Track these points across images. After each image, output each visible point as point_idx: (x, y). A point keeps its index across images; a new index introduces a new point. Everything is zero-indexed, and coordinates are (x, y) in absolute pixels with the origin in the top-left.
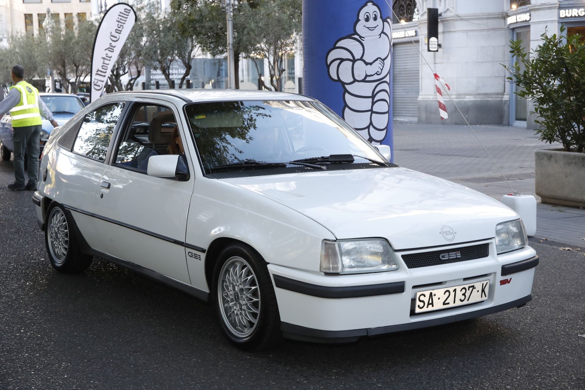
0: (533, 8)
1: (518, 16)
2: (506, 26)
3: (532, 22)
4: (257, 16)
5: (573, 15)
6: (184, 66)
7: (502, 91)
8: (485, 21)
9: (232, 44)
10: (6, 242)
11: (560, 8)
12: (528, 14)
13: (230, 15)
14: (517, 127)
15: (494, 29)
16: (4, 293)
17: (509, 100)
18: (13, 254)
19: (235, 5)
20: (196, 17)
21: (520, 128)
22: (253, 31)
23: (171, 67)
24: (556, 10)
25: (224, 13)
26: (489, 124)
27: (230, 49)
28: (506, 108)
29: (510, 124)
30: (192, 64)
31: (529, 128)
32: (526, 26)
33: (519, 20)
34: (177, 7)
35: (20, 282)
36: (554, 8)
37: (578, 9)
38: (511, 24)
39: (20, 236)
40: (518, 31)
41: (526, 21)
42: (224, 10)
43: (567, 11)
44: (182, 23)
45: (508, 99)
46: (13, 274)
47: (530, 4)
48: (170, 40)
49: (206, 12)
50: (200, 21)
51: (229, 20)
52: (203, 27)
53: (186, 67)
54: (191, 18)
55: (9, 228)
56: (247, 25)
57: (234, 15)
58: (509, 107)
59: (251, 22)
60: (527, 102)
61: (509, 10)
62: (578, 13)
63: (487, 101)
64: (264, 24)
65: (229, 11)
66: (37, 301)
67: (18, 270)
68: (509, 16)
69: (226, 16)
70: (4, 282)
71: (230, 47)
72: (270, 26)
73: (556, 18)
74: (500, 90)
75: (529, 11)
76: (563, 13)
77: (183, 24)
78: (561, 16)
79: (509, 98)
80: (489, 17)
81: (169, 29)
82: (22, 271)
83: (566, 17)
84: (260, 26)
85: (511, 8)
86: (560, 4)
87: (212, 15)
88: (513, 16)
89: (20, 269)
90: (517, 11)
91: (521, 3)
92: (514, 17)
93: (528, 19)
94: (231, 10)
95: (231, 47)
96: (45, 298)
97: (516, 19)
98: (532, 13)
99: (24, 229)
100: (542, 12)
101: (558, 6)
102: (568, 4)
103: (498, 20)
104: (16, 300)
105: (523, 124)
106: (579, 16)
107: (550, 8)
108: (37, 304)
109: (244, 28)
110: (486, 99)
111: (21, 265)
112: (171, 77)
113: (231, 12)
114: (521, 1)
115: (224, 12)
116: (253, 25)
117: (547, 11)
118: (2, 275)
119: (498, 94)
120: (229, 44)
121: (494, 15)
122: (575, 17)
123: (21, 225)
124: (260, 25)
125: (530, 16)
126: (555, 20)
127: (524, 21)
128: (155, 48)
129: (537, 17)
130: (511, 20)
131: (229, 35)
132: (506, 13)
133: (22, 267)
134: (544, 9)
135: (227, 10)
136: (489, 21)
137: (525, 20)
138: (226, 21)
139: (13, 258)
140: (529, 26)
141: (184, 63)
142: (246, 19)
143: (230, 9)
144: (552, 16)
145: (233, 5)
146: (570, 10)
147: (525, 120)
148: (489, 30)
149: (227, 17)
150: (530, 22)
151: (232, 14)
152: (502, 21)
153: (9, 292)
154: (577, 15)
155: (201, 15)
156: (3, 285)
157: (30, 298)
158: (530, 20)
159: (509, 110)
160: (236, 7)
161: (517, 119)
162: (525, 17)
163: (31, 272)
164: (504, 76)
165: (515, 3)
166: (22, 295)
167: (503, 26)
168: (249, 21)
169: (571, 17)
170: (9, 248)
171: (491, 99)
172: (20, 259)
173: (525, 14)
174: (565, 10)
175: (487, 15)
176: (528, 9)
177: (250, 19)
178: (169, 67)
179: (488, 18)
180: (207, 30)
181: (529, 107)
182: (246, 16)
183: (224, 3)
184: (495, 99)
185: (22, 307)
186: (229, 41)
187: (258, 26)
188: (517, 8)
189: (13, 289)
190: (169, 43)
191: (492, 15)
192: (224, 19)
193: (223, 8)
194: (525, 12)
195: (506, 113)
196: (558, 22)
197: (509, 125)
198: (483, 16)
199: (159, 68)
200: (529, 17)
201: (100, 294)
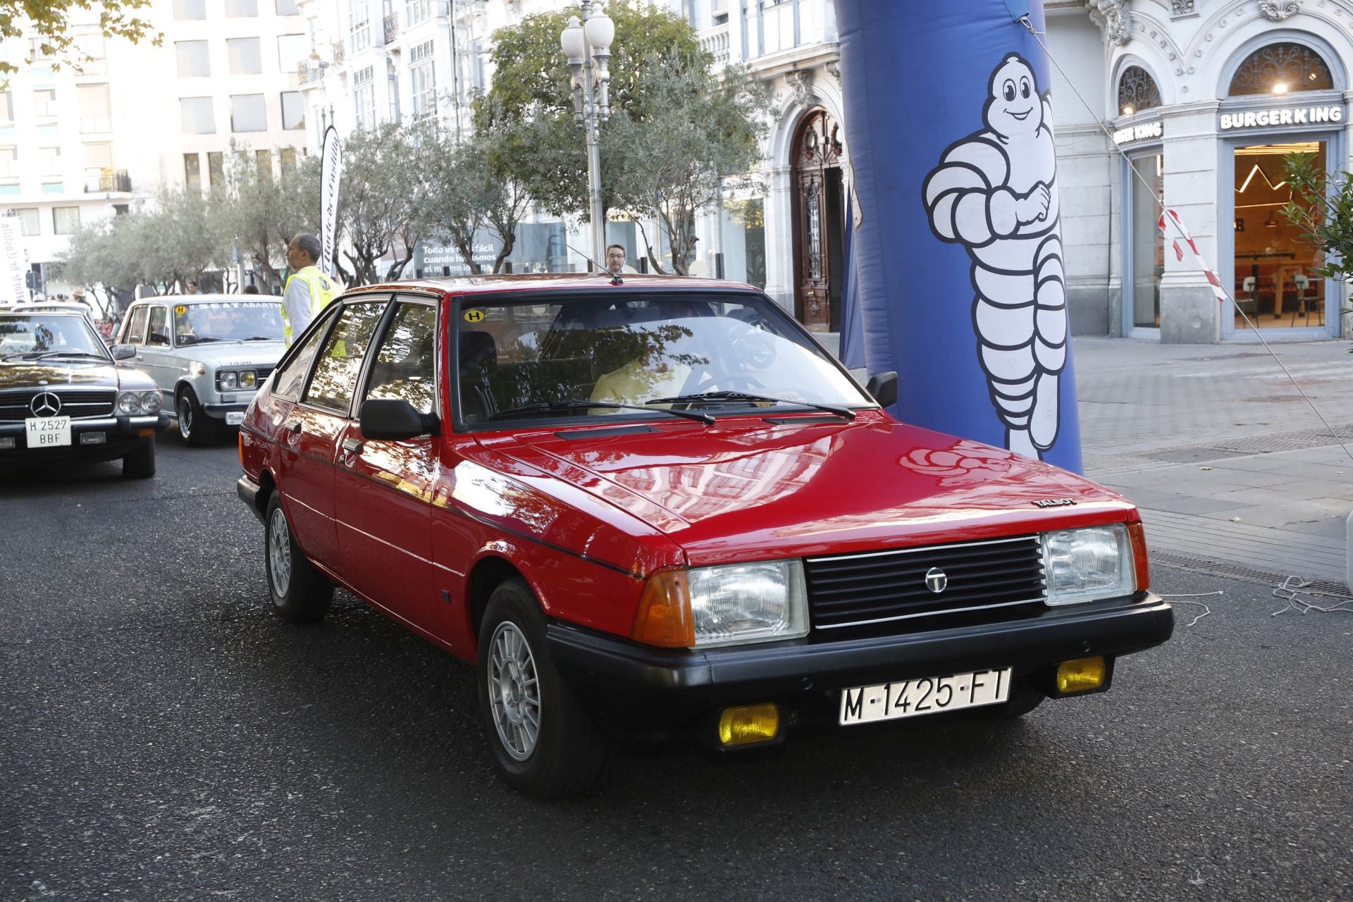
0: (1168, 112)
1: (1136, 128)
2: (1111, 148)
3: (1166, 139)
4: (648, 136)
5: (1247, 125)
6: (501, 237)
7: (1105, 272)
8: (1069, 141)
9: (599, 191)
10: (208, 650)
11: (1221, 111)
12: (1158, 124)
13: (594, 135)
14: (1139, 341)
15: (1085, 155)
16: (235, 836)
17: (1121, 288)
18: (233, 689)
19: (604, 116)
20: (526, 142)
21: (1147, 342)
22: (642, 165)
23: (474, 240)
24: (1213, 116)
25: (583, 131)
26: (1082, 334)
27: (594, 202)
28: (1114, 304)
29: (1124, 333)
30: (517, 232)
31: (1165, 340)
32: (1154, 147)
33: (1138, 136)
34: (488, 122)
35: (268, 788)
36: (1210, 111)
37: (1256, 113)
38: (1120, 144)
39: (236, 630)
40: (1136, 157)
41: (1154, 137)
42: (581, 125)
43: (1235, 116)
44: (497, 154)
45: (1119, 287)
46: (244, 759)
47: (1161, 105)
48: (476, 187)
49: (544, 130)
50: (533, 149)
51: (591, 145)
52: (542, 160)
53: (504, 237)
54: (515, 144)
55: (208, 605)
56: (630, 155)
57: (601, 136)
58: (1120, 302)
59: (637, 148)
60: (1161, 290)
61: (1117, 118)
62: (1255, 120)
63: (1076, 290)
64: (662, 150)
65: (591, 128)
66: (329, 868)
67: (253, 744)
68: (1116, 130)
69: (585, 138)
70: (226, 793)
71: (594, 198)
72: (674, 154)
73: (1214, 131)
74: (1102, 270)
75: (1160, 118)
76: (1227, 121)
77: (498, 157)
78: (1224, 126)
79: (1121, 284)
80: (1077, 132)
81: (470, 166)
82: (266, 749)
83: (1233, 128)
84: (655, 154)
85: (1121, 112)
86: (1220, 104)
87: (557, 136)
88: (1126, 130)
89: (259, 740)
90: (1134, 118)
91: (1142, 104)
92: (1130, 130)
93: (1157, 134)
94: (596, 125)
95: (596, 196)
96: (350, 855)
97: (1134, 134)
98: (1166, 122)
99: (241, 609)
100: (1185, 120)
101: (1217, 107)
102: (1236, 104)
103: (1093, 137)
104: (269, 864)
105: (1154, 333)
106: (1258, 126)
107: (1200, 112)
108: (333, 882)
109: (624, 158)
110: (1075, 287)
111: (259, 728)
112: (475, 258)
113: (596, 128)
114: (1142, 101)
115: (581, 128)
116: (641, 153)
117: (1197, 117)
118: (217, 765)
119: (1096, 277)
120: (593, 191)
121: (1084, 128)
122: (1250, 127)
123: (234, 596)
124: (656, 152)
125: (1162, 127)
126: (1212, 134)
127: (1149, 138)
128: (444, 202)
129: (1174, 129)
130: (1120, 137)
131: (592, 173)
132: (1112, 123)
133: (262, 734)
134: (1188, 113)
135: (589, 125)
136: (1077, 140)
137: (1151, 135)
138: (586, 146)
139: (233, 701)
140: (1161, 146)
141: (500, 231)
142: (626, 141)
143: (593, 123)
144: (1207, 125)
145: (598, 116)
146: (1241, 115)
147: (1157, 326)
148: (1075, 156)
149: (589, 138)
150: (1162, 138)
151: (597, 132)
152: (1101, 139)
153: (244, 830)
154: (1254, 124)
155: (535, 136)
156: (228, 805)
157: (307, 855)
158: (1162, 135)
159: (1121, 307)
160: (606, 119)
161: (1137, 325)
162: (1153, 129)
163: (289, 750)
164: (1108, 242)
165: (1130, 104)
166: (287, 844)
167: (1103, 149)
168: (634, 146)
169: (1243, 127)
170: (218, 670)
171: (1083, 287)
172: (252, 705)
173: (1151, 125)
174: (1231, 115)
175: (1073, 129)
176: (1158, 114)
177: (633, 142)
178: (470, 239)
179: (1073, 135)
180: (548, 166)
181: (1165, 302)
182: (625, 136)
183: (582, 113)
184: (1091, 287)
185: (293, 894)
186: (593, 185)
187: (651, 155)
188: (1135, 113)
189: (256, 817)
190: (475, 193)
191: (1081, 128)
192: (582, 145)
193: (579, 122)
194: (1153, 121)
195: (1115, 313)
196: (1218, 139)
197: (1121, 336)
198: (1064, 129)
199: (452, 242)
200: (1160, 130)
201: (495, 837)
